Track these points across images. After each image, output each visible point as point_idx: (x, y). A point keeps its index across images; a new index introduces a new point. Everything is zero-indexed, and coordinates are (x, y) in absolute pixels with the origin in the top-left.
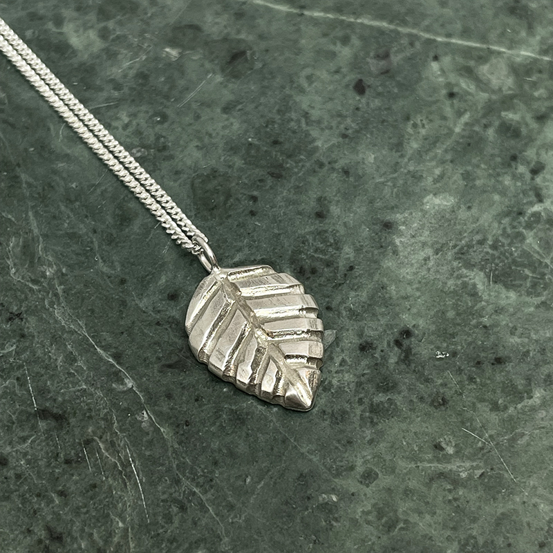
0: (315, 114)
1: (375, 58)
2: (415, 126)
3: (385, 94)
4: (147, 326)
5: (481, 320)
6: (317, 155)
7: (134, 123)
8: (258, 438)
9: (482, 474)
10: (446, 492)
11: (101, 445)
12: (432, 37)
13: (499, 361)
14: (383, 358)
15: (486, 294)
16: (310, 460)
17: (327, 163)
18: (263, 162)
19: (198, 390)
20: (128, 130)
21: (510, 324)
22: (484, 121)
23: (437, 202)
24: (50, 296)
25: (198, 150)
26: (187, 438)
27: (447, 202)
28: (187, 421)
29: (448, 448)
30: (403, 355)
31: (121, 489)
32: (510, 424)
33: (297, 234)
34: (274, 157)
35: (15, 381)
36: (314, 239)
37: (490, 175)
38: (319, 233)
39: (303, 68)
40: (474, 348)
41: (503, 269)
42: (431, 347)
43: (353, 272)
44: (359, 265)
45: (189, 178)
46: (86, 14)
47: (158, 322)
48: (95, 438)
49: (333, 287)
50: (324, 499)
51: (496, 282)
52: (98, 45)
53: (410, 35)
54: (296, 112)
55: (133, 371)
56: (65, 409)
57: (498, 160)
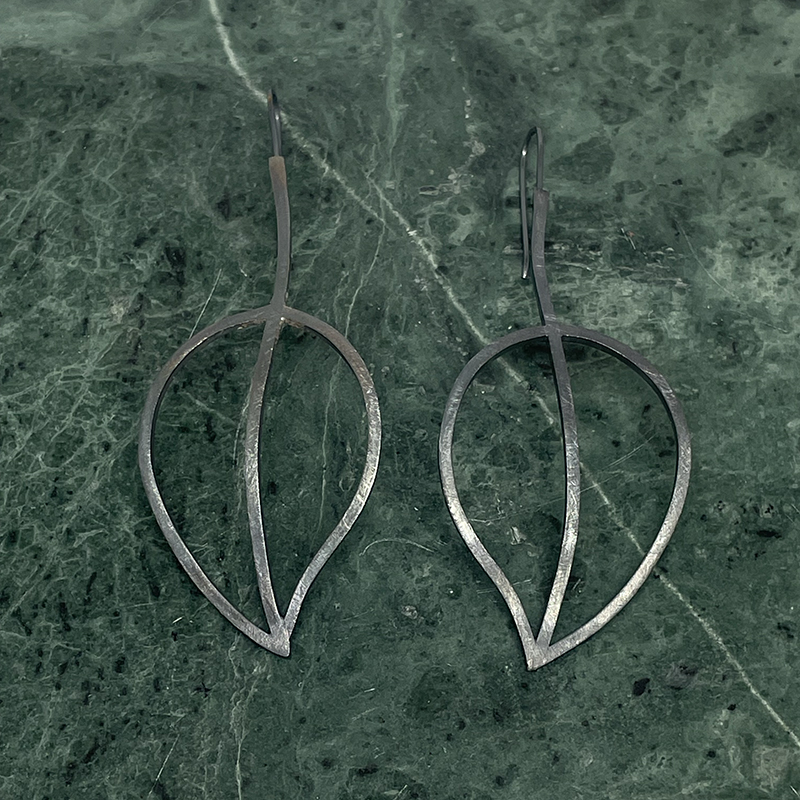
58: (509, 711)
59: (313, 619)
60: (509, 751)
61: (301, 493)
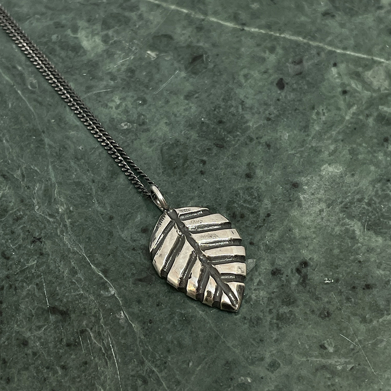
0: (249, 102)
1: (292, 63)
2: (318, 114)
3: (298, 89)
4: (126, 250)
5: (357, 256)
6: (249, 132)
7: (124, 104)
8: (198, 334)
9: (352, 368)
10: (327, 380)
11: (92, 335)
12: (333, 49)
13: (368, 287)
14: (288, 281)
15: (361, 238)
16: (234, 352)
17: (255, 138)
18: (211, 136)
19: (159, 298)
20: (119, 110)
21: (377, 261)
22: (367, 112)
23: (331, 170)
24: (61, 226)
25: (167, 125)
26: (150, 333)
27: (338, 170)
28: (150, 320)
29: (330, 348)
30: (302, 279)
31: (104, 366)
32: (374, 333)
33: (232, 189)
34: (219, 132)
35: (35, 286)
36: (244, 193)
37: (369, 152)
38: (247, 189)
39: (242, 69)
40: (351, 276)
41: (374, 220)
42: (321, 275)
43: (269, 218)
44: (274, 213)
45: (159, 145)
46: (94, 24)
47: (134, 248)
48: (87, 329)
49: (255, 228)
50: (242, 380)
51: (369, 230)
52: (102, 47)
53: (318, 47)
54: (235, 100)
55: (116, 283)
56: (68, 308)
57: (375, 141)
58: (223, 139)
59: (72, 164)
60: (240, 158)
61: (10, 105)
